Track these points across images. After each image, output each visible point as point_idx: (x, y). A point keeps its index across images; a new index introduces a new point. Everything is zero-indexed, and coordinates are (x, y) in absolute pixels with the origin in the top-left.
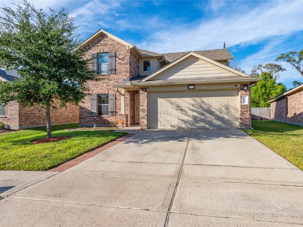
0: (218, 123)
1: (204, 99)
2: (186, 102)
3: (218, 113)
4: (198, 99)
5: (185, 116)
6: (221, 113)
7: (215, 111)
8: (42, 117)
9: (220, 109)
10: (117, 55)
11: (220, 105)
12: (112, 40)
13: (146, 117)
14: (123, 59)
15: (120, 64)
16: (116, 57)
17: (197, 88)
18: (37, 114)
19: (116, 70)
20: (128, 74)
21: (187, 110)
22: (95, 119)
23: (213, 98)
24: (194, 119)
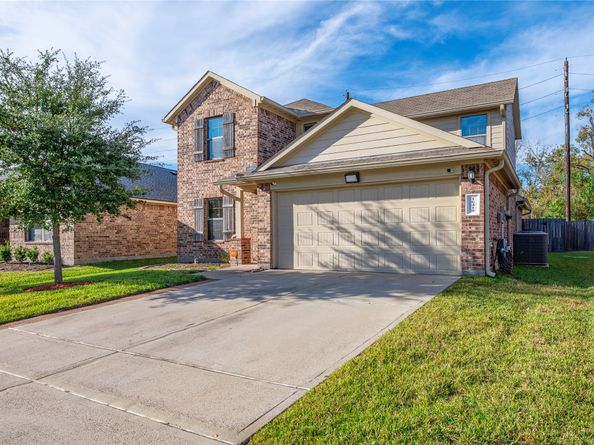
0: (418, 259)
1: (388, 204)
2: (349, 212)
3: (417, 236)
4: (374, 205)
5: (347, 243)
6: (424, 235)
7: (411, 230)
8: (124, 242)
9: (423, 226)
10: (237, 120)
11: (421, 217)
12: (229, 90)
13: (269, 245)
14: (246, 127)
15: (242, 136)
16: (235, 123)
17: (365, 179)
18: (112, 237)
19: (235, 149)
20: (255, 157)
21: (351, 229)
22: (201, 247)
23: (404, 200)
24: (366, 250)
